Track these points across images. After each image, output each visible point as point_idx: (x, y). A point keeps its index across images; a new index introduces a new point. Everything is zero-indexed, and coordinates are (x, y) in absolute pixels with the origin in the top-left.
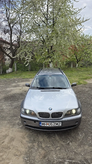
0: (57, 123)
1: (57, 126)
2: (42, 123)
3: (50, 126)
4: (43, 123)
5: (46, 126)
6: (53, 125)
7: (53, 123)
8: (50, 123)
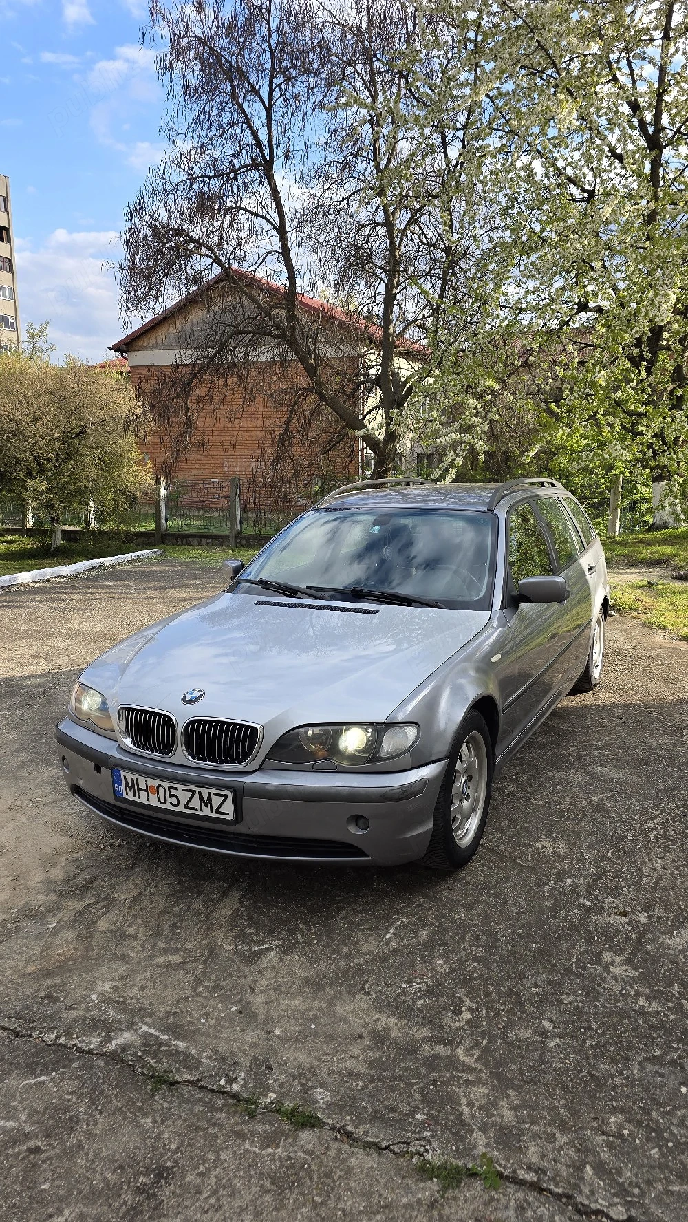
0: (205, 792)
1: (206, 812)
2: (123, 774)
3: (168, 806)
4: (129, 776)
5: (143, 799)
6: (183, 803)
7: (180, 787)
8: (166, 785)
